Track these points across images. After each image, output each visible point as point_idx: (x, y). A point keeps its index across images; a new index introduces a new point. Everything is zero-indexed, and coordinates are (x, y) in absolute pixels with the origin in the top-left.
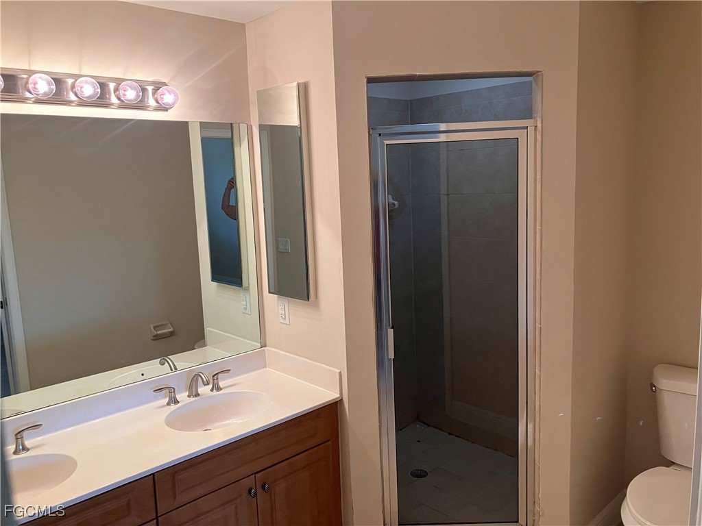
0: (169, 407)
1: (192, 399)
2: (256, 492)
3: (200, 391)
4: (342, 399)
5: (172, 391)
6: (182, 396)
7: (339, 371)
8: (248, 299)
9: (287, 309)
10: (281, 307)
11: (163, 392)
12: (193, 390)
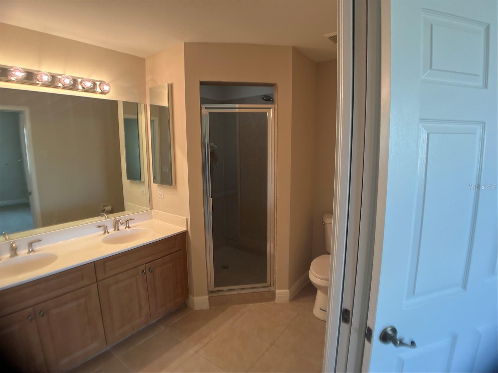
0: (104, 235)
1: (116, 232)
2: (146, 273)
3: (120, 228)
4: (188, 231)
5: (105, 227)
6: (111, 230)
7: (186, 218)
8: (144, 188)
9: (162, 191)
10: (159, 190)
11: (102, 228)
12: (116, 228)
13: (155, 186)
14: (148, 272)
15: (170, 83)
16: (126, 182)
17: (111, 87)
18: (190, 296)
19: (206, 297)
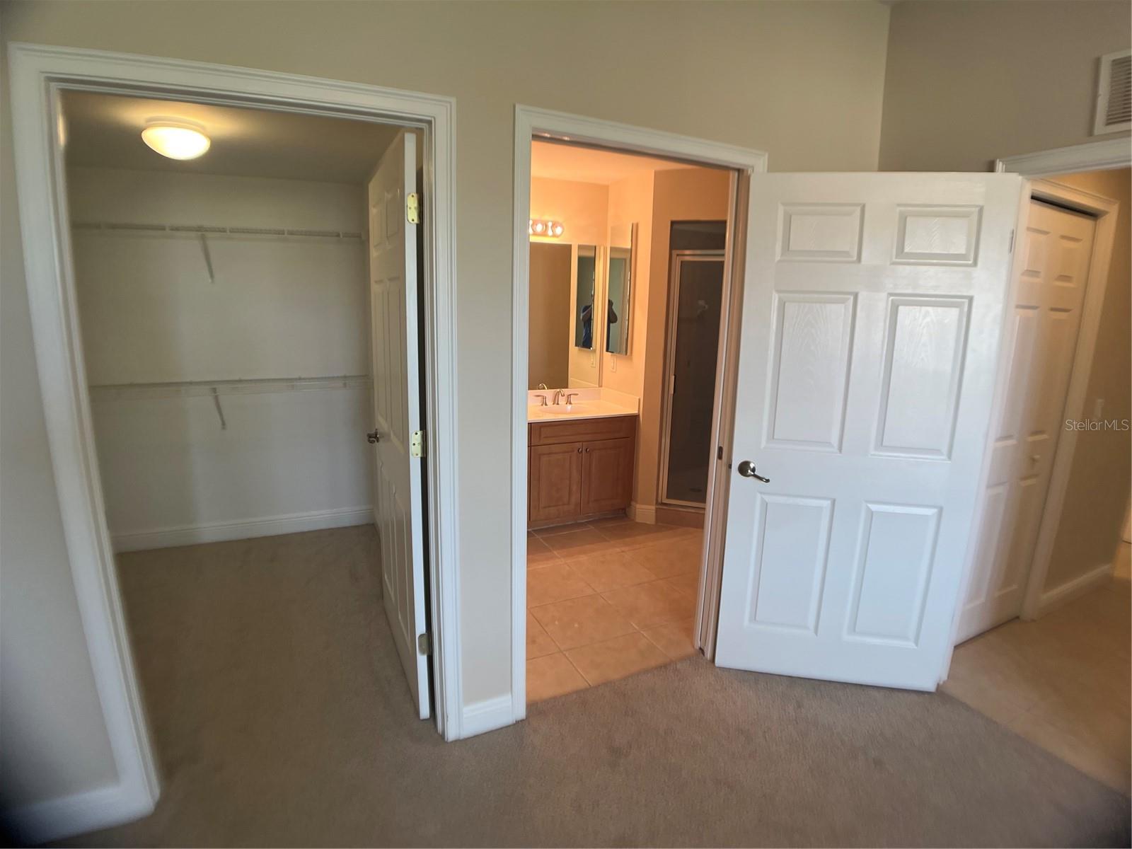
0: (542, 406)
1: (555, 405)
2: (582, 452)
3: (560, 402)
4: (639, 413)
5: (544, 398)
6: (550, 403)
7: (638, 398)
9: (615, 362)
10: (611, 361)
11: (540, 398)
12: (556, 402)
13: (607, 355)
14: (584, 452)
15: (635, 222)
16: (573, 350)
17: (565, 228)
18: (633, 503)
19: (653, 508)
